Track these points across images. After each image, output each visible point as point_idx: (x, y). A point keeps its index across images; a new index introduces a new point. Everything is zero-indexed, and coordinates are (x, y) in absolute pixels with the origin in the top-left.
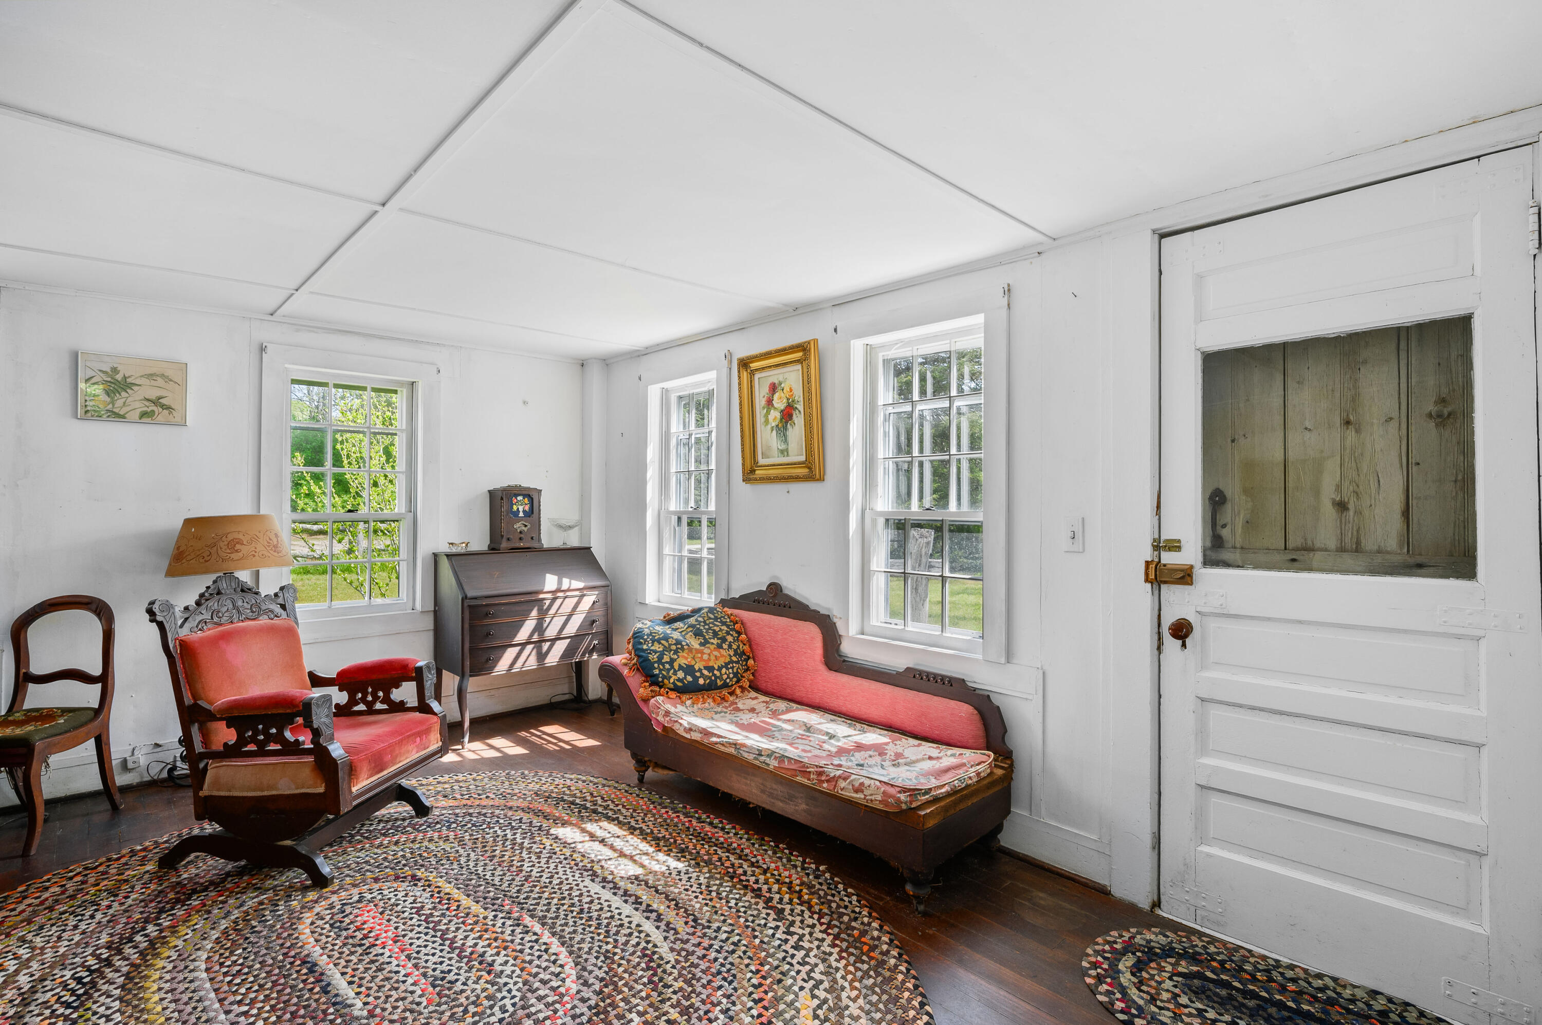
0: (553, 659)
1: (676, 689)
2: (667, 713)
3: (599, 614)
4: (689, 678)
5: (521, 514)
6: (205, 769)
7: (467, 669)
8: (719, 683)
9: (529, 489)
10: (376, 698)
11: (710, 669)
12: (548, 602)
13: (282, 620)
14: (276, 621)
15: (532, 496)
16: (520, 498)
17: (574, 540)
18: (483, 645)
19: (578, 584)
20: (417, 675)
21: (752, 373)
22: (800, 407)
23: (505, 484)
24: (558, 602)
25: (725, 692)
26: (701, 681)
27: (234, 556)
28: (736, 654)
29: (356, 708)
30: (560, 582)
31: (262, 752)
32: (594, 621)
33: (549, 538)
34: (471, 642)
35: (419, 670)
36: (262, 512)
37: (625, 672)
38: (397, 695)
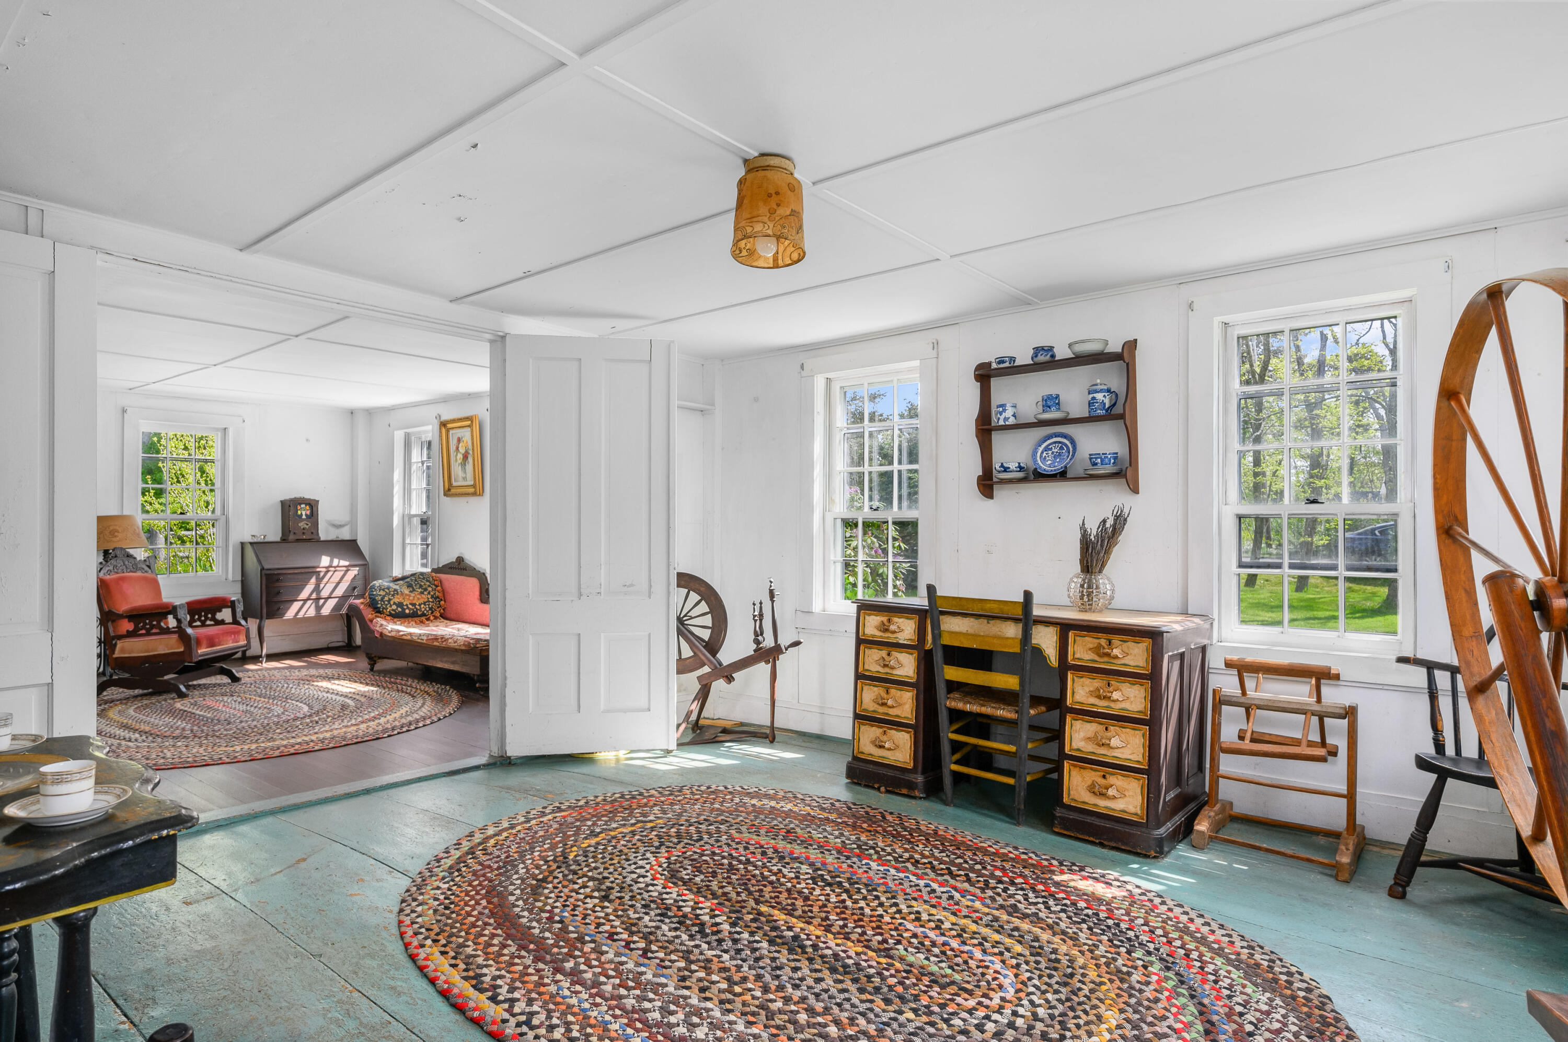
0: (326, 610)
1: (390, 615)
2: (382, 625)
3: (359, 583)
4: (400, 609)
5: (304, 517)
6: (116, 644)
7: (264, 615)
8: (419, 613)
9: (310, 500)
10: (207, 618)
11: (414, 605)
12: (322, 574)
13: (149, 575)
14: (146, 574)
15: (312, 505)
16: (303, 506)
17: (345, 534)
18: (275, 599)
19: (347, 563)
20: (232, 605)
21: (448, 431)
22: (471, 452)
23: (292, 497)
24: (330, 574)
25: (423, 618)
26: (407, 611)
27: (114, 539)
28: (432, 597)
29: (195, 624)
30: (331, 561)
31: (148, 634)
32: (355, 588)
33: (325, 533)
34: (267, 597)
35: (233, 602)
36: (125, 513)
37: (362, 607)
38: (219, 616)
